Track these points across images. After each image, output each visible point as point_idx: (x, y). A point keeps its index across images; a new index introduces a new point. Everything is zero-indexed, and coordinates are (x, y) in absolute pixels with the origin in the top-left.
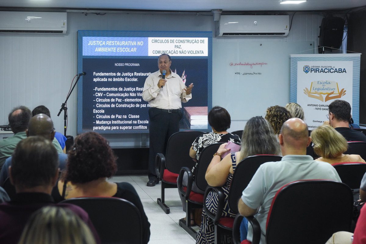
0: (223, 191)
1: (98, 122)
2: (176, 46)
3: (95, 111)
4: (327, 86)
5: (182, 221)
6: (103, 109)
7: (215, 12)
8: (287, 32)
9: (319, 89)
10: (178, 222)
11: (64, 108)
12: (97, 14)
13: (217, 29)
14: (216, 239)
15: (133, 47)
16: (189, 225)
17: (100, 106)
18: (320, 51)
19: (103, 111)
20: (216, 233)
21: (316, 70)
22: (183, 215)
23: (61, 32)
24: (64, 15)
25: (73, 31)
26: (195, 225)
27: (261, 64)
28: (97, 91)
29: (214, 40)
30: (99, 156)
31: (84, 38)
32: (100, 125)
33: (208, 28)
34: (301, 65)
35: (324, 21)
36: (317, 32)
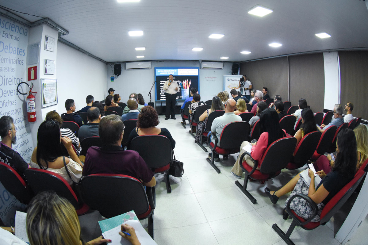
0: (204, 123)
1: (162, 97)
2: (187, 72)
3: (161, 94)
4: (234, 85)
5: (190, 131)
6: (164, 93)
7: (200, 61)
8: (222, 68)
9: (232, 86)
10: (188, 131)
11: (150, 93)
12: (161, 62)
13: (201, 66)
14: (201, 139)
15: (173, 72)
16: (192, 133)
17: (162, 92)
18: (232, 74)
19: (163, 94)
20: (201, 138)
21: (231, 80)
22: (190, 129)
23: (149, 68)
24: (150, 62)
25: (153, 68)
26: (194, 133)
27: (215, 78)
28: (161, 87)
29: (200, 70)
30: (150, 118)
31: (156, 70)
32: (163, 98)
33: (198, 66)
34: (226, 78)
35: (233, 65)
36: (231, 68)
